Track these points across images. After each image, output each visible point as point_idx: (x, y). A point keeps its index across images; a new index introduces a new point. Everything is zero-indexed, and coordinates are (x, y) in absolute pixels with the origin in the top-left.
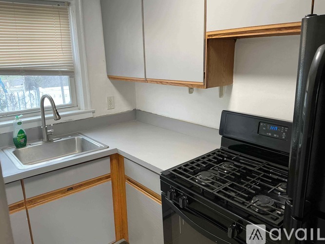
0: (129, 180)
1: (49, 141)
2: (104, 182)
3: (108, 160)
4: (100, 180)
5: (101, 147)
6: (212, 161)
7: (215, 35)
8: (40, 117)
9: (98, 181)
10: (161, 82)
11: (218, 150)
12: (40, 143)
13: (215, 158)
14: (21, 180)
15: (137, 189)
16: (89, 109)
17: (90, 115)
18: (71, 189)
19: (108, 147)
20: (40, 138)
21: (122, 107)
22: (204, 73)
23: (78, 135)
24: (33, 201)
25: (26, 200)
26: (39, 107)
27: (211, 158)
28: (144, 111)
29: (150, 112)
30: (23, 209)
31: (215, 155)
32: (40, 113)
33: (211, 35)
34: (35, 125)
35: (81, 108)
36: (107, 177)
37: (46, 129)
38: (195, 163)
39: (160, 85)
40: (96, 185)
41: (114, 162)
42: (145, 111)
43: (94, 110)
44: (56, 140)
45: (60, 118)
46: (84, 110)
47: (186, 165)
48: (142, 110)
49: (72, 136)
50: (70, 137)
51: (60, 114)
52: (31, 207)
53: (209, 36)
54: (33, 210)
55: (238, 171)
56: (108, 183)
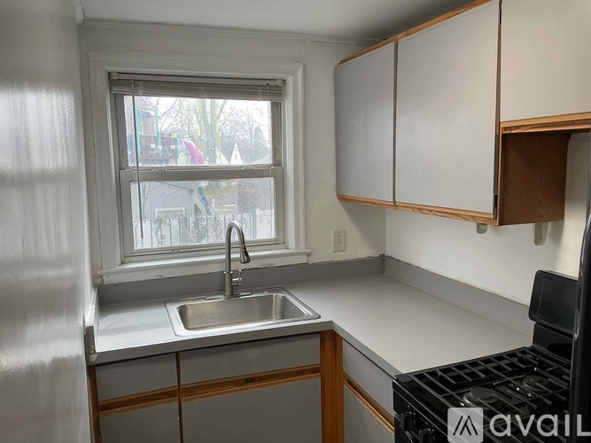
0: (350, 383)
1: (234, 294)
2: (308, 378)
3: (317, 340)
4: (301, 372)
5: (308, 315)
6: (505, 370)
7: (516, 127)
8: (224, 257)
9: (297, 375)
10: (420, 209)
11: (523, 351)
12: (221, 298)
13: (510, 365)
14: (177, 353)
15: (361, 401)
16: (303, 249)
17: (303, 260)
18: (251, 380)
19: (319, 317)
20: (222, 290)
21: (359, 249)
22: (496, 197)
23: (278, 291)
24: (192, 390)
25: (181, 387)
26: (223, 240)
27: (502, 363)
28: (398, 260)
29: (409, 262)
30: (174, 400)
31: (515, 360)
32: (224, 251)
33: (510, 128)
34: (216, 269)
35: (290, 246)
36: (314, 370)
37: (231, 276)
38: (466, 368)
39: (418, 215)
40: (293, 381)
41: (328, 344)
42: (400, 259)
43: (308, 250)
44: (244, 296)
45: (248, 261)
46: (294, 250)
47: (446, 369)
48: (397, 257)
49: (269, 291)
50: (266, 294)
51: (250, 254)
52: (187, 400)
53: (505, 129)
54: (189, 405)
55: (550, 397)
56: (315, 381)
